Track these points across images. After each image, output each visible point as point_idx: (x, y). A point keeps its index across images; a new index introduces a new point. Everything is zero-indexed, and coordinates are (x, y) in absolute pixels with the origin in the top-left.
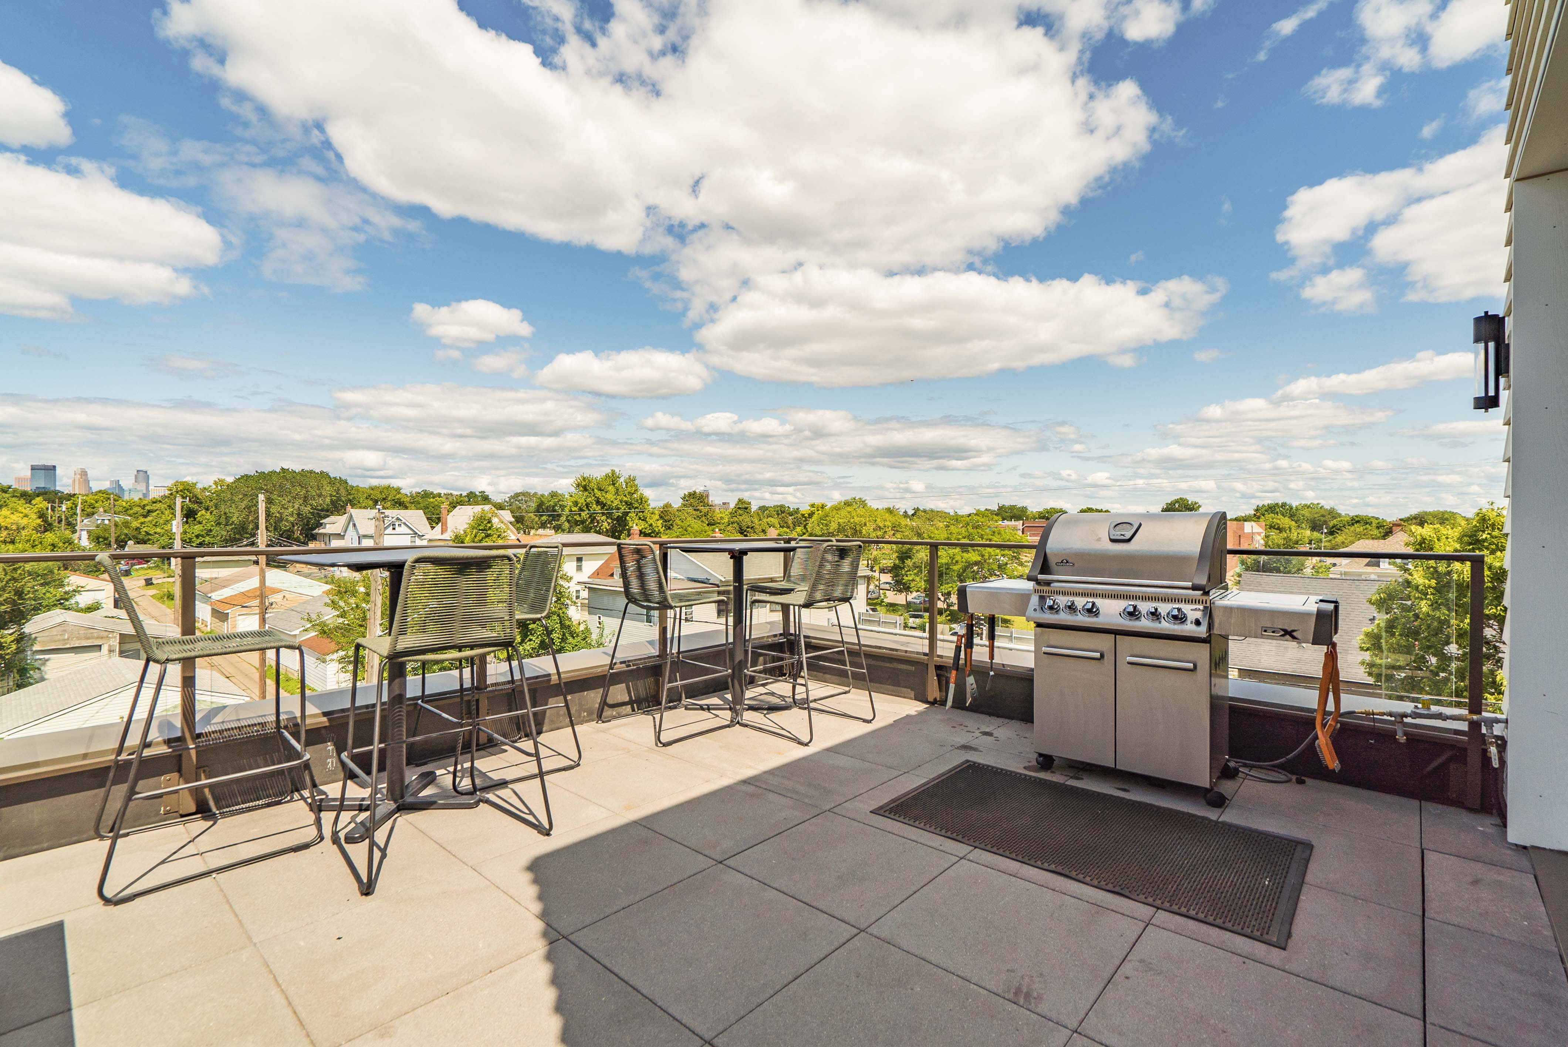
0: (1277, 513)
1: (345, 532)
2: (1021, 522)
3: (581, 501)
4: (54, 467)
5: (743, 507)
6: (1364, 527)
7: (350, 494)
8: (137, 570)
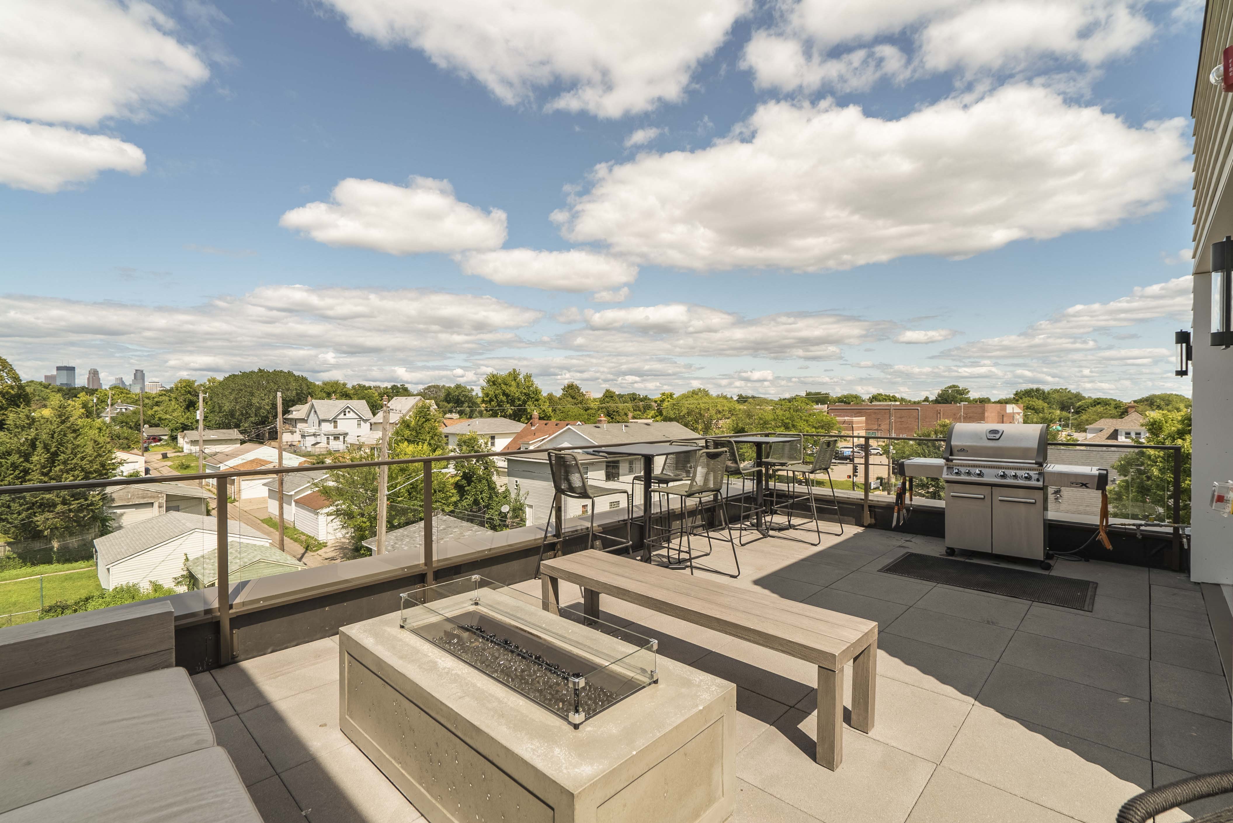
0: (1033, 397)
1: (308, 417)
2: (826, 405)
3: (491, 393)
4: (74, 368)
5: (609, 395)
6: (1105, 408)
7: (309, 388)
8: (153, 447)
